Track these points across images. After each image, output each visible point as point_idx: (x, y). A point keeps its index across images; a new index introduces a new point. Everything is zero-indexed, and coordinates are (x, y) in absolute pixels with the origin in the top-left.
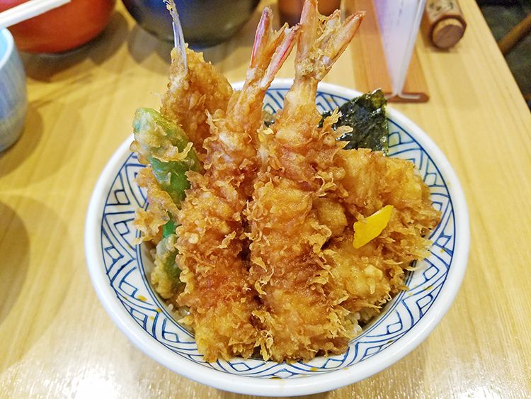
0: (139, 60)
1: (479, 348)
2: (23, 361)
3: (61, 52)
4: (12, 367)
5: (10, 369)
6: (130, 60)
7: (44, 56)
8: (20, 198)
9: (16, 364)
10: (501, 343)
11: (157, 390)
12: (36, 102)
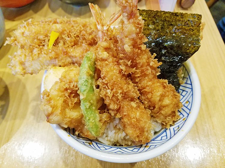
0: (53, 11)
1: (199, 135)
2: (9, 143)
3: (19, 7)
4: (5, 145)
5: (4, 146)
6: (50, 11)
7: (12, 9)
8: (4, 73)
9: (6, 144)
10: (208, 133)
11: (67, 154)
12: (8, 30)
